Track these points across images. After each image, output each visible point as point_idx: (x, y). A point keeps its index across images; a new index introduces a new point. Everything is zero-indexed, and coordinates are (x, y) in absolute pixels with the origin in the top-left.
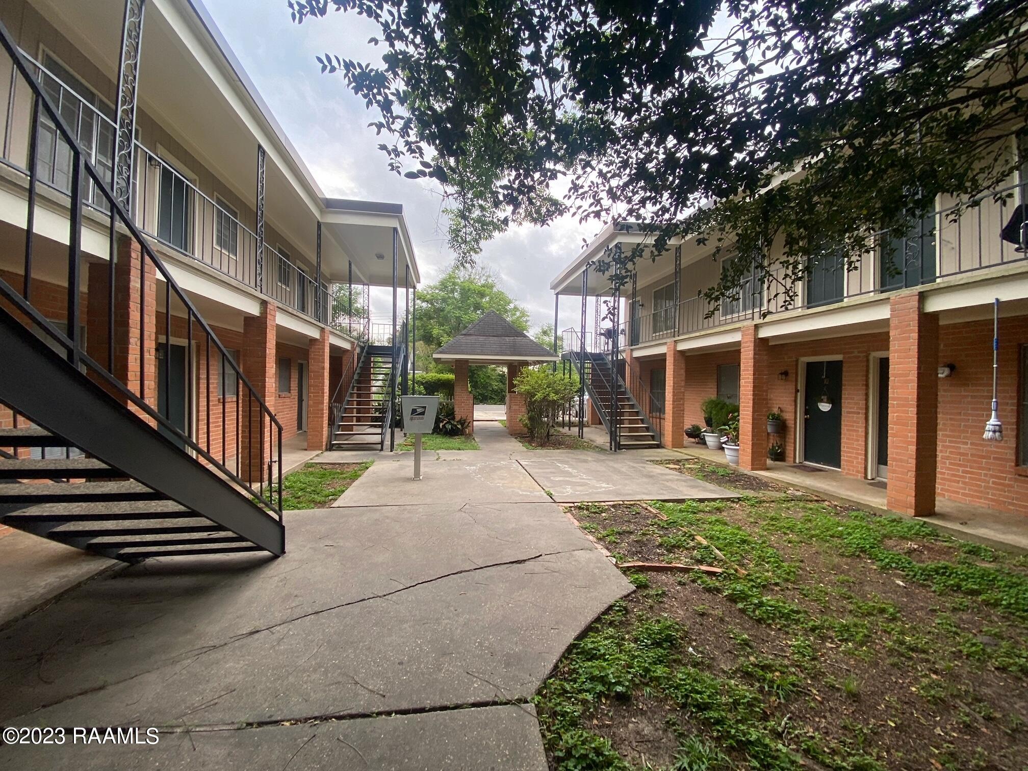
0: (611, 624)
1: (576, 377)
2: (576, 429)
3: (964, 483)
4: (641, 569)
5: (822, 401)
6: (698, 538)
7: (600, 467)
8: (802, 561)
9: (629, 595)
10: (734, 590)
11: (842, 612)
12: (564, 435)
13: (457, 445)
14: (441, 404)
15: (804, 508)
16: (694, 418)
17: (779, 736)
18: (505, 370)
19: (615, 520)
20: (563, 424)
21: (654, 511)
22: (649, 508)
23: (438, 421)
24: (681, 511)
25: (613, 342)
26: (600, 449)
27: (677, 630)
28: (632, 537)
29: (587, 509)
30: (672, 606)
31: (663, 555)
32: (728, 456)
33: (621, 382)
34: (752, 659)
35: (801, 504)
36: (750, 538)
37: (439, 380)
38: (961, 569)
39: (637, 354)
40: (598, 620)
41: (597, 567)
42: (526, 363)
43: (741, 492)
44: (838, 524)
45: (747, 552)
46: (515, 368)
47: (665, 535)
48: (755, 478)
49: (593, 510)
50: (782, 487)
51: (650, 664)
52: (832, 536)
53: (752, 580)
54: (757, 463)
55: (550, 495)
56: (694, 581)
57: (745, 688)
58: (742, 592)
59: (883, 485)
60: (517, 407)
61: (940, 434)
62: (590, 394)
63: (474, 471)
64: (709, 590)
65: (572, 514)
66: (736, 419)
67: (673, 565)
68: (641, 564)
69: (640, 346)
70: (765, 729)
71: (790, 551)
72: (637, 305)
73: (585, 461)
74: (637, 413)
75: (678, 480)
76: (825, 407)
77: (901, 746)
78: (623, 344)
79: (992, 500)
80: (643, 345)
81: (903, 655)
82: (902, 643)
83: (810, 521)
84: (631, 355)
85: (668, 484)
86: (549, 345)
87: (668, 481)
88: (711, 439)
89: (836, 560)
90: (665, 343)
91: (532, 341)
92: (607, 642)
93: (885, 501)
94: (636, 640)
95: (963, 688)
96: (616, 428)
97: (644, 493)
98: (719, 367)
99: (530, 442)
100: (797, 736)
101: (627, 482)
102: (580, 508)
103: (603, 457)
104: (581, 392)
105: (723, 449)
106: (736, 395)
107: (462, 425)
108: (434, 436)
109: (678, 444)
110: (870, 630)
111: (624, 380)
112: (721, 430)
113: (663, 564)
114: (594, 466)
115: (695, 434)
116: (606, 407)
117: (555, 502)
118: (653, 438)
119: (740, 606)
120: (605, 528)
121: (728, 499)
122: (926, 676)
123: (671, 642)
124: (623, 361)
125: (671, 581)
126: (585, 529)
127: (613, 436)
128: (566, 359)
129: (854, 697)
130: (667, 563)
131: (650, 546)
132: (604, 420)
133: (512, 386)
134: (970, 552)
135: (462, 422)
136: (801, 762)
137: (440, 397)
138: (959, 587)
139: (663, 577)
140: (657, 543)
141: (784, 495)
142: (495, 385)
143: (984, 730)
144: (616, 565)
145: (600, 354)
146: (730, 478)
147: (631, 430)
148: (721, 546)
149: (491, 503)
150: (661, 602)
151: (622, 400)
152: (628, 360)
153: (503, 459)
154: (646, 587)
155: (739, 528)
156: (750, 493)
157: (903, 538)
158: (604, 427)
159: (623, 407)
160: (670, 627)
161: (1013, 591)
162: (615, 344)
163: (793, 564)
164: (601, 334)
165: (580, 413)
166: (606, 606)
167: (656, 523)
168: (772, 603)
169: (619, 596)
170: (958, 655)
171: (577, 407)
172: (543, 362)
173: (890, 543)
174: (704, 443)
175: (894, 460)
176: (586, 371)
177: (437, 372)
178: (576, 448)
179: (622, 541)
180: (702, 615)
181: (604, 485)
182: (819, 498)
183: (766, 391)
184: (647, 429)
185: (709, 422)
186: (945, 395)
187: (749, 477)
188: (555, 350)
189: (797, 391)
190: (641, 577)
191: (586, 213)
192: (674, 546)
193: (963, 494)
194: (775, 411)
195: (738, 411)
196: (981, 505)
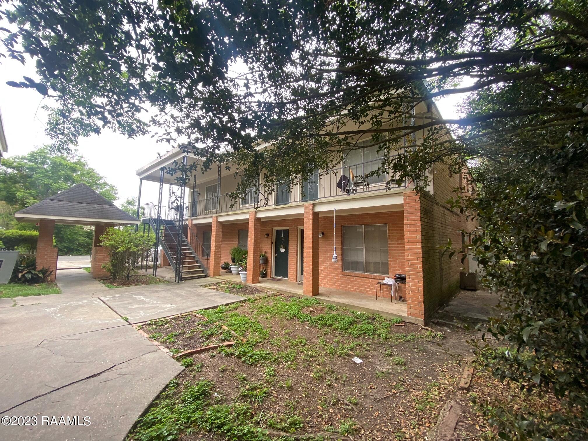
0: (167, 397)
1: (153, 235)
2: (152, 270)
3: (328, 280)
4: (189, 355)
5: (281, 248)
6: (224, 327)
7: (168, 294)
8: (271, 327)
9: (180, 374)
10: (240, 352)
11: (287, 347)
12: (142, 275)
13: (37, 291)
14: (21, 256)
15: (274, 299)
16: (226, 258)
17: (258, 423)
18: (93, 228)
19: (174, 327)
20: (142, 267)
21: (200, 316)
22: (197, 315)
23: (16, 271)
24: (215, 313)
25: (180, 213)
26: (168, 282)
27: (209, 386)
28: (186, 335)
29: (155, 324)
30: (207, 372)
31: (203, 342)
32: (241, 278)
33: (185, 239)
34: (247, 387)
35: (273, 298)
36: (250, 321)
37: (20, 236)
38: (327, 316)
39: (195, 222)
40: (158, 397)
41: (160, 362)
42: (113, 225)
43: (247, 296)
44: (286, 305)
45: (248, 329)
46: (101, 229)
47: (205, 329)
48: (254, 288)
49: (160, 324)
50: (264, 290)
51: (191, 413)
52: (284, 311)
53: (249, 343)
54: (255, 280)
55: (126, 320)
56: (220, 353)
57: (243, 404)
58: (244, 351)
59: (302, 284)
60: (102, 257)
61: (320, 260)
62: (163, 246)
63: (55, 312)
64: (227, 356)
65: (144, 330)
66: (246, 258)
67: (209, 346)
68: (189, 351)
69: (197, 217)
70: (252, 423)
71: (266, 323)
72: (196, 193)
73: (157, 292)
74: (194, 258)
75: (215, 295)
76: (283, 250)
77: (308, 405)
78: (187, 216)
79: (336, 286)
80: (199, 217)
81: (307, 361)
82: (307, 355)
83: (276, 306)
84: (192, 222)
85: (209, 298)
86: (134, 212)
87: (209, 296)
88: (234, 269)
89: (285, 323)
90: (211, 217)
91: (118, 209)
92: (163, 410)
93: (303, 291)
94: (183, 402)
95: (328, 368)
96: (180, 267)
97: (195, 307)
98: (239, 231)
99: (112, 283)
100: (266, 420)
101: (184, 301)
102: (150, 324)
103: (169, 287)
104: (156, 245)
105: (239, 274)
106: (246, 246)
107: (44, 274)
108: (12, 285)
109: (217, 274)
110: (296, 353)
111: (187, 237)
112: (239, 264)
113: (204, 348)
114: (163, 294)
115: (226, 267)
116: (174, 254)
117: (130, 324)
118: (203, 271)
119: (243, 359)
120: (167, 334)
121: (240, 302)
122: (316, 368)
123: (205, 394)
124: (186, 227)
125: (207, 357)
126: (152, 338)
127: (177, 273)
128: (145, 223)
129: (290, 388)
130: (205, 346)
131: (196, 338)
132: (172, 262)
133: (97, 241)
134: (329, 309)
135: (44, 272)
136: (268, 433)
137: (20, 251)
138: (326, 324)
139: (203, 356)
140: (200, 336)
141: (265, 294)
142: (82, 240)
143: (335, 385)
144: (173, 357)
145: (171, 221)
146: (242, 289)
147: (190, 268)
148: (235, 329)
149: (71, 335)
150: (200, 371)
151: (185, 250)
152: (190, 225)
153: (85, 299)
154: (191, 365)
155: (245, 317)
156: (251, 296)
157: (309, 307)
158: (171, 267)
159: (185, 254)
160: (204, 385)
161: (342, 322)
162: (182, 215)
163: (268, 329)
164: (173, 208)
165: (155, 259)
166: (164, 386)
167: (200, 324)
168: (257, 353)
169: (173, 377)
170: (326, 355)
171: (153, 255)
172: (127, 224)
173: (304, 310)
174: (231, 272)
175: (306, 272)
176: (161, 231)
177: (20, 229)
178: (151, 283)
179: (178, 340)
180: (223, 371)
181: (169, 306)
182: (279, 293)
183: (260, 243)
184: (200, 267)
185: (233, 260)
186: (321, 244)
187: (251, 288)
188: (138, 216)
189: (272, 243)
190: (189, 360)
191: (161, 138)
192: (210, 335)
193: (328, 284)
194: (263, 253)
195: (247, 253)
196: (333, 288)
